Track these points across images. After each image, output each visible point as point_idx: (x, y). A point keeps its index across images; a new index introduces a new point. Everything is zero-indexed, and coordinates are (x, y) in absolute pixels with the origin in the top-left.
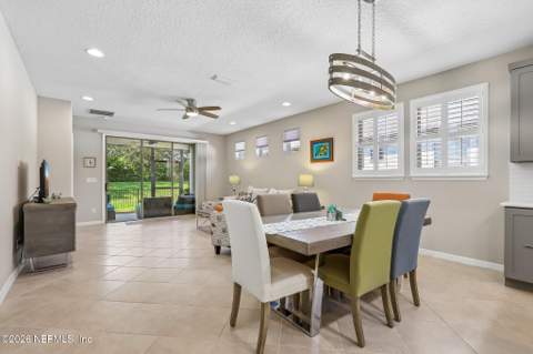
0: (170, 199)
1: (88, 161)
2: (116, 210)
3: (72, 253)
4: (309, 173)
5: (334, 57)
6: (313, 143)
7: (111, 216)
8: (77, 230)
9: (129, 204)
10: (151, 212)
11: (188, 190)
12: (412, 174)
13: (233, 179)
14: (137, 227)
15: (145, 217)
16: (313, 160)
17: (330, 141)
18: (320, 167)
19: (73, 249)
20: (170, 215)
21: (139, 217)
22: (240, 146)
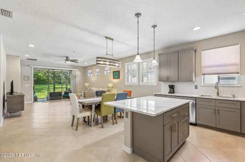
0: (61, 93)
1: (26, 78)
2: (38, 97)
3: (23, 111)
4: (112, 83)
5: (98, 58)
6: (114, 72)
7: (36, 99)
8: (25, 105)
9: (44, 95)
10: (53, 98)
11: (70, 89)
12: (140, 84)
13: (87, 84)
14: (47, 104)
15: (51, 100)
16: (114, 78)
17: (119, 72)
18: (115, 81)
19: (23, 110)
20: (61, 99)
21: (48, 100)
22: (90, 71)
